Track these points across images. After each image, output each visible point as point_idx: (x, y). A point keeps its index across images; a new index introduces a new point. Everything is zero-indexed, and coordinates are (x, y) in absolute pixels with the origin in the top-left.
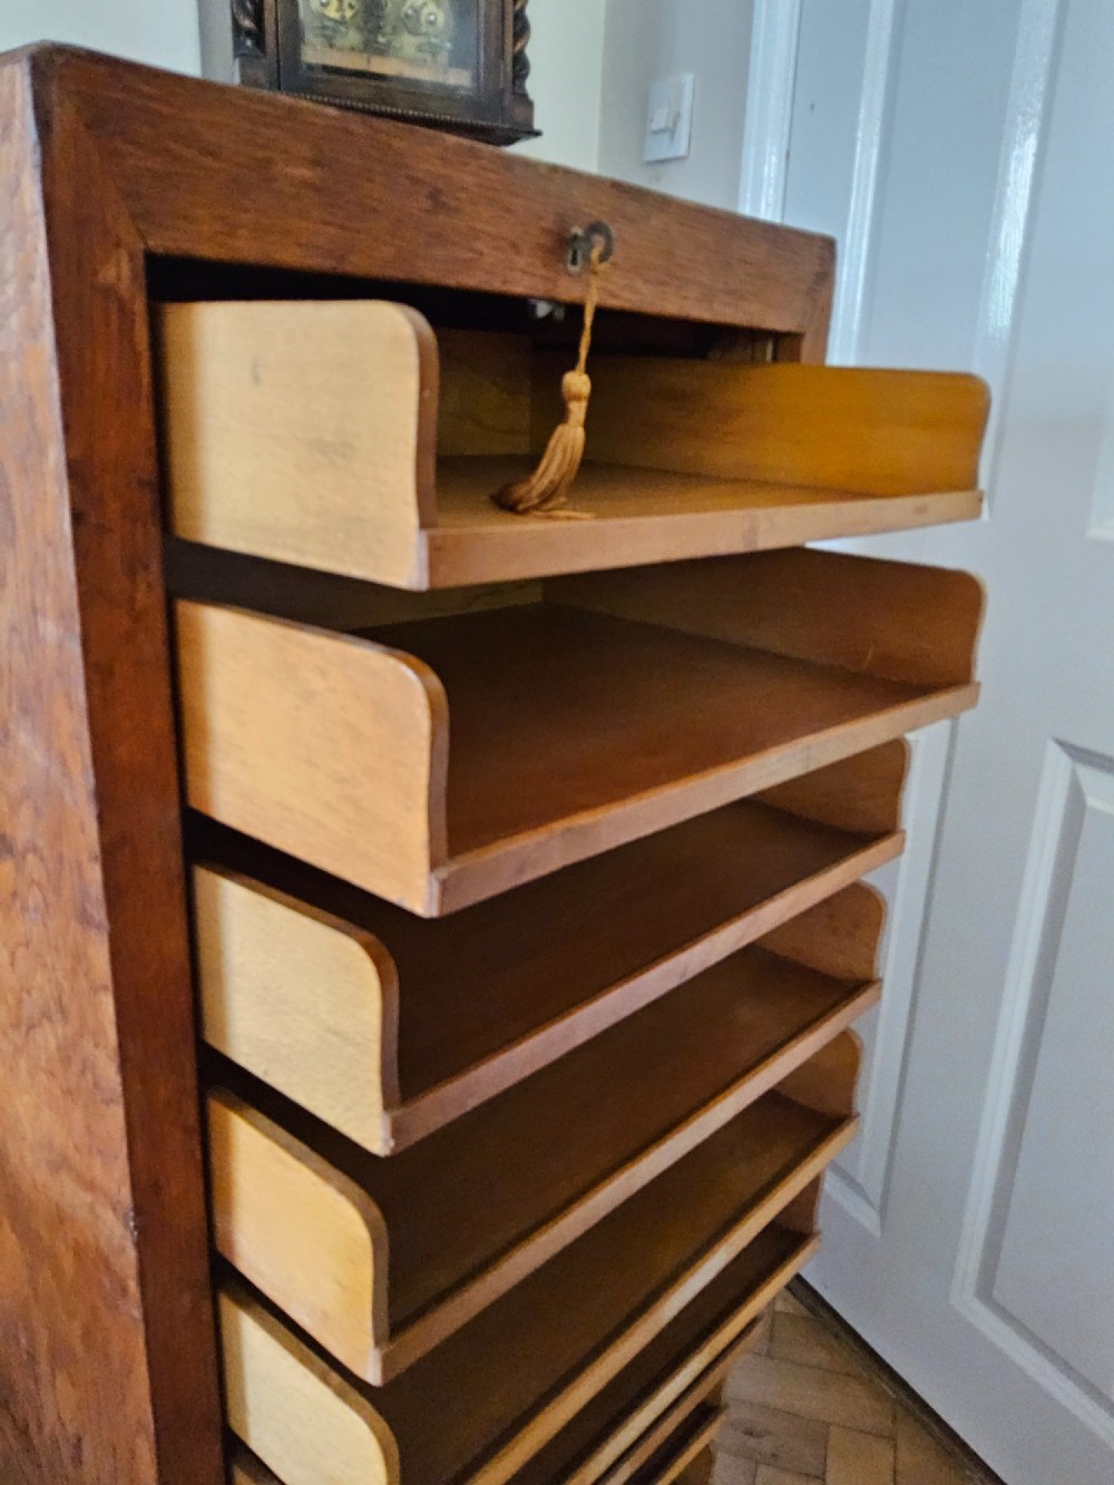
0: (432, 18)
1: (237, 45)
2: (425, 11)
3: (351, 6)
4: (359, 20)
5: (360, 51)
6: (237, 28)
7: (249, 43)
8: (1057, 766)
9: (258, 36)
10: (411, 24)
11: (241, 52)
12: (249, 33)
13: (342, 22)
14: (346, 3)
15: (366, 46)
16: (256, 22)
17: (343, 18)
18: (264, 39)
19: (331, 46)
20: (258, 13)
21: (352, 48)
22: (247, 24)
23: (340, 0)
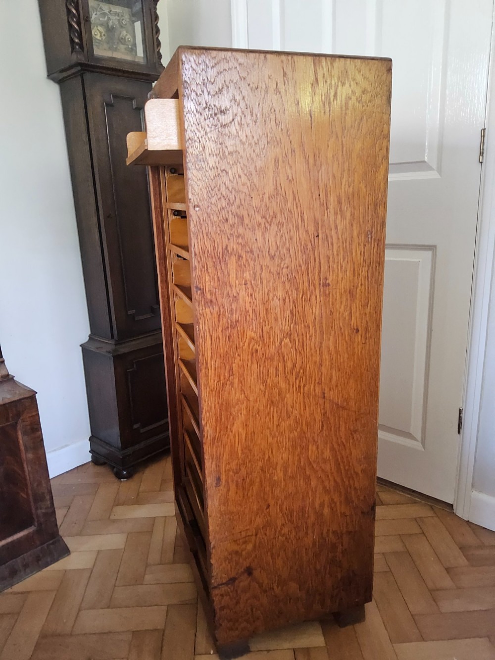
0: (129, 39)
1: (73, 47)
2: (127, 37)
4: (107, 40)
5: (108, 50)
6: (73, 42)
9: (80, 45)
10: (123, 41)
12: (77, 44)
13: (102, 41)
14: (103, 34)
15: (110, 49)
16: (79, 40)
17: (102, 39)
18: (83, 46)
19: (98, 48)
20: (80, 37)
21: (105, 49)
22: (77, 41)
23: (101, 33)
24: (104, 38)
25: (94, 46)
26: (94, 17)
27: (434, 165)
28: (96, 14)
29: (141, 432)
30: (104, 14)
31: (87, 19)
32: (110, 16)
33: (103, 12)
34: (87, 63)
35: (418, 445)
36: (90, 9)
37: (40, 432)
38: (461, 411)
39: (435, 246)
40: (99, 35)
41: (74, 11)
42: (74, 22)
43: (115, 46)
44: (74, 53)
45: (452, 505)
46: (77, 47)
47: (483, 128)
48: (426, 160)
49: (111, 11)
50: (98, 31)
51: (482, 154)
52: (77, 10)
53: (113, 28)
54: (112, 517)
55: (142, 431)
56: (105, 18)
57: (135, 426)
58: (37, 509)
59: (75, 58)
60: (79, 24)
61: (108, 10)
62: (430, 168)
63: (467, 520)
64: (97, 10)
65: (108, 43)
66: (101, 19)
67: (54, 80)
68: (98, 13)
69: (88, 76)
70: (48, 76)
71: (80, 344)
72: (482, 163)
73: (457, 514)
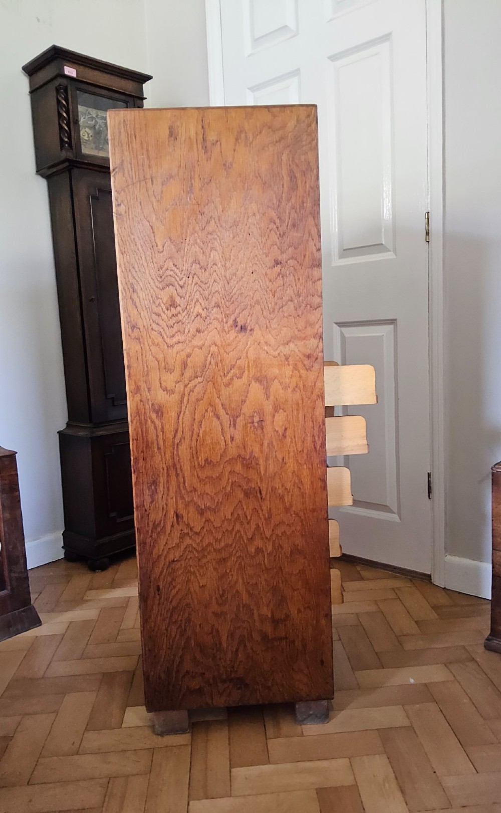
4: (94, 140)
13: (89, 141)
14: (90, 136)
15: (96, 148)
16: (68, 139)
17: (89, 139)
18: (71, 145)
19: (86, 147)
20: (69, 137)
21: (92, 149)
22: (66, 140)
23: (88, 134)
24: (91, 139)
25: (82, 146)
26: (82, 120)
27: (390, 247)
28: (84, 118)
29: (118, 522)
30: (92, 118)
31: (76, 122)
32: (97, 120)
33: (91, 116)
34: (74, 159)
35: (395, 517)
36: (79, 114)
37: (18, 493)
38: (429, 475)
39: (395, 320)
40: (87, 135)
41: (65, 115)
42: (64, 123)
43: (101, 146)
44: (63, 150)
45: (430, 576)
46: (66, 145)
47: (427, 212)
48: (384, 243)
49: (98, 115)
50: (86, 133)
51: (427, 234)
52: (68, 113)
53: (100, 131)
54: (86, 598)
55: (118, 520)
56: (92, 121)
57: (113, 515)
58: (10, 571)
59: (64, 154)
60: (68, 125)
61: (95, 115)
62: (387, 250)
63: (443, 587)
64: (85, 114)
65: (94, 143)
66: (89, 122)
67: (43, 176)
68: (87, 117)
69: (76, 172)
70: (37, 172)
71: (57, 431)
72: (428, 242)
73: (435, 583)
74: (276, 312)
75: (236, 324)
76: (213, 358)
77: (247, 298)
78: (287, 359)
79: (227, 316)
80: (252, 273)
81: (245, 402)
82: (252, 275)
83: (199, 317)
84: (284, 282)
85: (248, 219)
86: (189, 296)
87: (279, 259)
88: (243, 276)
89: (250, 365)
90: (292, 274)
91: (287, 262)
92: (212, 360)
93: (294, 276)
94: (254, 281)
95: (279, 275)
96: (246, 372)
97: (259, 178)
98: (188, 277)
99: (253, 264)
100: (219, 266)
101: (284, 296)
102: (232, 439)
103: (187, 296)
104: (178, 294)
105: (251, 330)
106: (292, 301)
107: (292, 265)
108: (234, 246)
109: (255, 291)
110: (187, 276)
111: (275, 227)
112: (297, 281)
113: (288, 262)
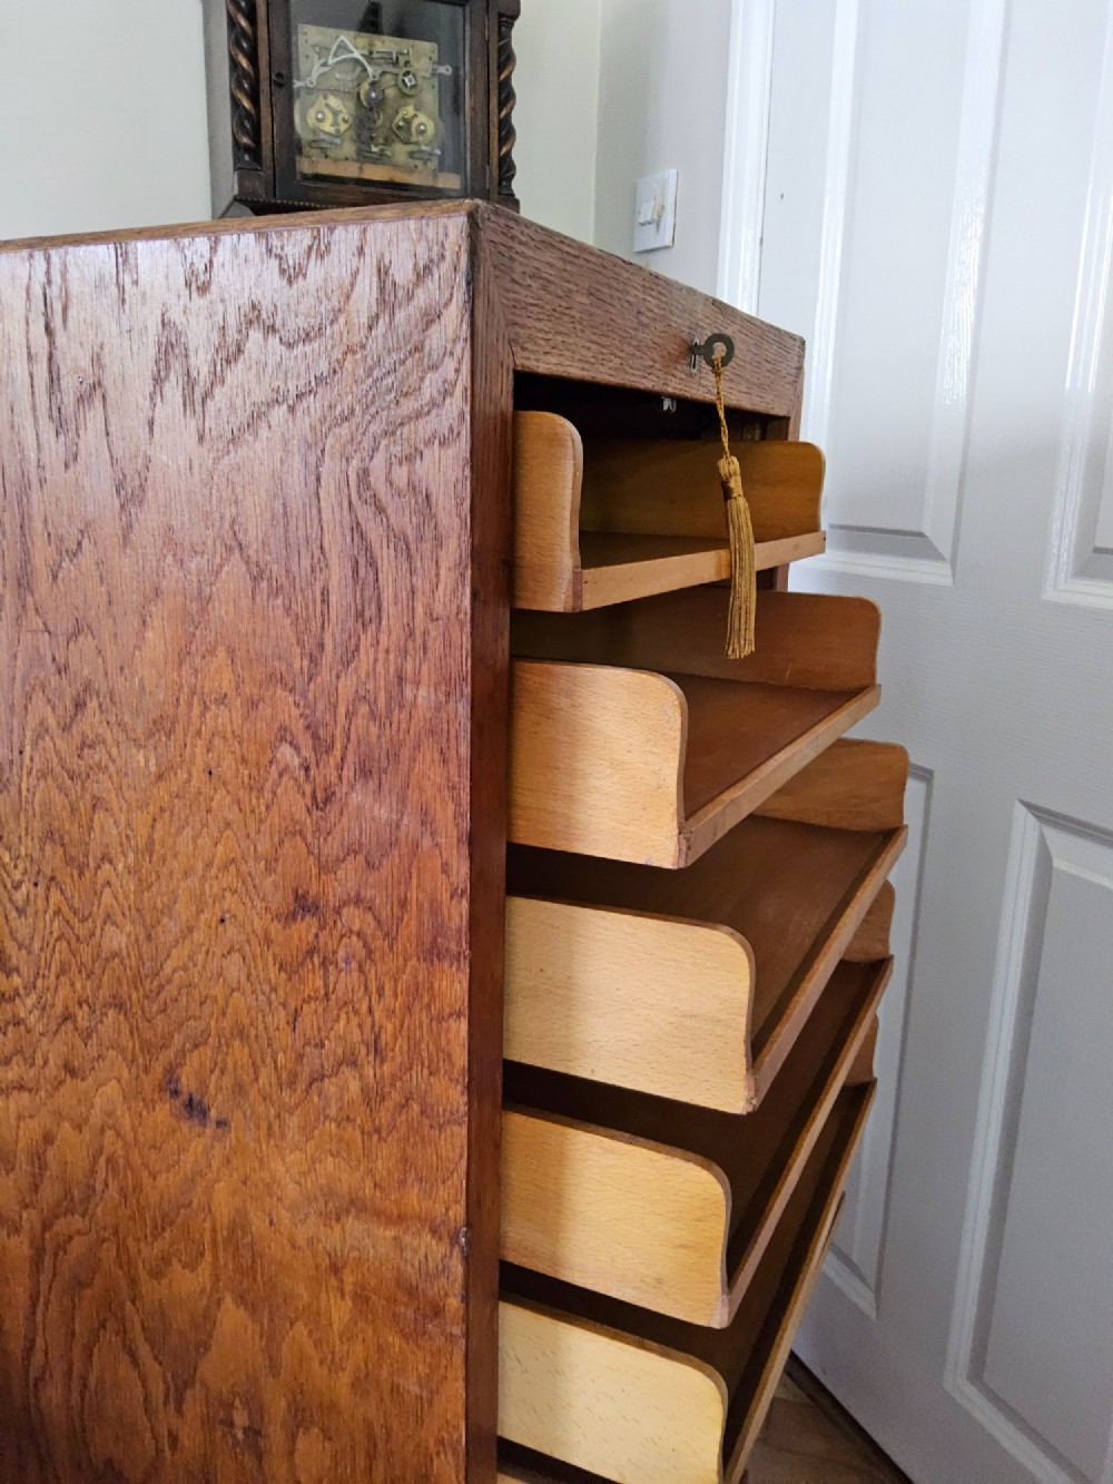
0: (422, 128)
1: (237, 159)
2: (415, 123)
3: (345, 121)
4: (352, 133)
5: (353, 160)
6: (237, 144)
7: (247, 158)
8: (1025, 828)
9: (255, 152)
10: (402, 134)
11: (239, 165)
12: (247, 149)
13: (338, 135)
14: (342, 120)
15: (362, 156)
17: (338, 131)
18: (261, 155)
21: (348, 160)
23: (335, 113)
24: (343, 127)
26: (315, 73)
28: (325, 64)
30: (353, 63)
31: (283, 83)
32: (369, 68)
33: (350, 55)
40: (330, 120)
41: (244, 63)
42: (242, 91)
43: (377, 150)
49: (372, 51)
50: (326, 111)
56: (353, 70)
61: (363, 51)
64: (328, 52)
65: (356, 140)
66: (340, 76)
68: (333, 61)
74: (301, 1086)
75: (172, 1086)
76: (113, 1170)
77: (207, 1009)
78: (335, 1269)
79: (147, 1048)
80: (222, 921)
81: (207, 1349)
82: (221, 928)
83: (69, 1025)
84: (326, 986)
85: (203, 715)
86: (42, 949)
87: (314, 889)
88: (192, 923)
89: (220, 1239)
90: (354, 965)
91: (338, 911)
92: (110, 1178)
93: (361, 970)
94: (229, 952)
95: (310, 953)
96: (208, 1257)
97: (237, 552)
98: (36, 885)
99: (224, 890)
100: (120, 867)
101: (327, 1038)
102: (174, 1440)
103: (37, 945)
104: (11, 933)
105: (221, 1123)
106: (354, 1064)
107: (356, 928)
108: (162, 809)
109: (233, 990)
110: (33, 880)
111: (297, 762)
112: (375, 997)
113: (345, 911)
